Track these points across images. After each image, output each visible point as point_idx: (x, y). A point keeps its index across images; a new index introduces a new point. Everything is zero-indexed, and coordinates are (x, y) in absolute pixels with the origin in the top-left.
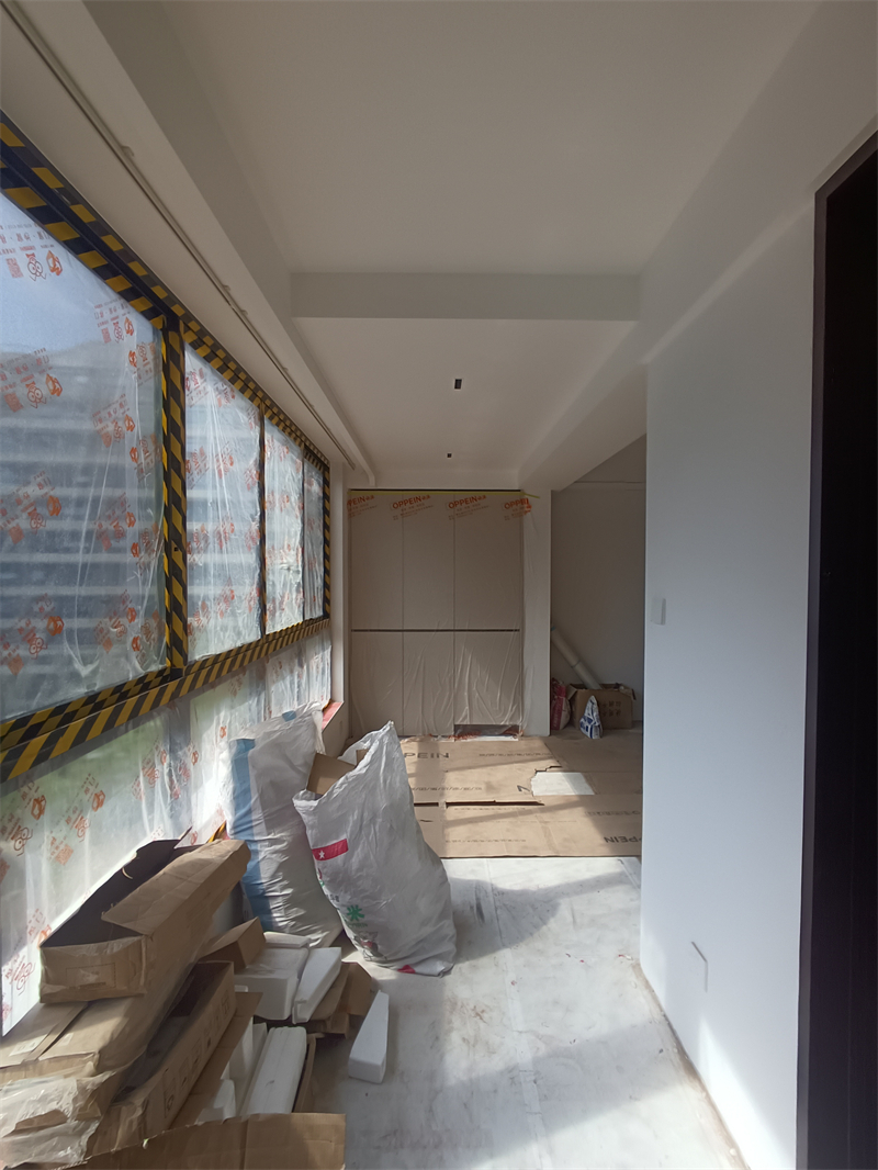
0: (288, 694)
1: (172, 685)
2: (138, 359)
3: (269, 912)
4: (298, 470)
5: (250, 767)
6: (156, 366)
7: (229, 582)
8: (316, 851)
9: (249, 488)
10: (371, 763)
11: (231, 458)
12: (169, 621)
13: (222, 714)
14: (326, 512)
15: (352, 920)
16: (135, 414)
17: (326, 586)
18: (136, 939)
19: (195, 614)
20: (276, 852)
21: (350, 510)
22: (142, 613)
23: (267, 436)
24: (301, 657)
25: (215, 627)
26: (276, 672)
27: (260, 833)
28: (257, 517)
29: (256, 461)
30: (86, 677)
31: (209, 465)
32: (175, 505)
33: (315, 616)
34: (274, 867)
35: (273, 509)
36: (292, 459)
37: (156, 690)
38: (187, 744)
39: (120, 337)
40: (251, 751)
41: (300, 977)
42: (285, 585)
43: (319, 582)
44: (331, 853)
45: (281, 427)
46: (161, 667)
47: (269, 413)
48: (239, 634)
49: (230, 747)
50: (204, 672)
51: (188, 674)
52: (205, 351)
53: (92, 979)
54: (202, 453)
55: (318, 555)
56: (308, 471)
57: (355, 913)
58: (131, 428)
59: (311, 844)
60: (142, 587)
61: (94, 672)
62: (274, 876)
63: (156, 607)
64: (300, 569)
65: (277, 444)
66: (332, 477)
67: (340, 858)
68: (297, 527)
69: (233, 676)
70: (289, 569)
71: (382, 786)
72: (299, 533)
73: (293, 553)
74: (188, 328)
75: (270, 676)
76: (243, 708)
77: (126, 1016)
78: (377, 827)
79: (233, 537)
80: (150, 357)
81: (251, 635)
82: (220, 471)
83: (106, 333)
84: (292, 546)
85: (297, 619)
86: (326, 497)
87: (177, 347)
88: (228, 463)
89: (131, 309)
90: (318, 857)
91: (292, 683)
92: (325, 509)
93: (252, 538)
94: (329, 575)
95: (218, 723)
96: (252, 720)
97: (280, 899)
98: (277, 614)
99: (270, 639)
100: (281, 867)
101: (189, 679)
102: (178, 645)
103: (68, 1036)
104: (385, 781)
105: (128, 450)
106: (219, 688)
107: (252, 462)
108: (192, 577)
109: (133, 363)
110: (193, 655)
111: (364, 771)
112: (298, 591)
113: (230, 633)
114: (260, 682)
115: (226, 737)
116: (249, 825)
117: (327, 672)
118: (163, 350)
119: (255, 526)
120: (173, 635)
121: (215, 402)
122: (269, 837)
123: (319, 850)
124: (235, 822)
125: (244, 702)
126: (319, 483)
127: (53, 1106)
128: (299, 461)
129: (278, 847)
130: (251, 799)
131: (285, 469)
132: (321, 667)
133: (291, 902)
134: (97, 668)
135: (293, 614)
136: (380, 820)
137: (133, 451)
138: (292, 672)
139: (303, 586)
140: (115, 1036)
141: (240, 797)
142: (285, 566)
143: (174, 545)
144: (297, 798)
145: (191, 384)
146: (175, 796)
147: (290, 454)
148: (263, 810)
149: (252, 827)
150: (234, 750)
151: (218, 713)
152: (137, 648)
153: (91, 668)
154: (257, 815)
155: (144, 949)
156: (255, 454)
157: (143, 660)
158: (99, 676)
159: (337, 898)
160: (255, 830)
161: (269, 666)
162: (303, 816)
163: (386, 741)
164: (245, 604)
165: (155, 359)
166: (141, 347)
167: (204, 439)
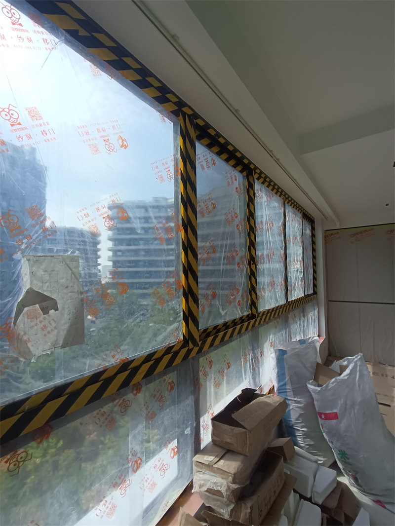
0: (298, 330)
1: (252, 321)
2: (238, 189)
3: (295, 436)
4: (300, 225)
5: (285, 364)
6: (244, 190)
7: (272, 277)
8: (320, 414)
9: (280, 235)
10: (350, 374)
11: (272, 223)
12: (251, 294)
13: (271, 336)
14: (313, 243)
15: (341, 458)
16: (238, 212)
17: (315, 279)
18: (245, 430)
19: (260, 292)
20: (298, 407)
21: (326, 240)
22: (241, 290)
23: (287, 211)
24: (304, 313)
25: (268, 297)
26: (293, 319)
27: (291, 397)
28: (283, 248)
29: (282, 223)
30: (224, 316)
31: (264, 227)
32: (252, 245)
33: (309, 293)
34: (297, 415)
35: (290, 244)
36: (297, 220)
37: (247, 323)
38: (258, 348)
39: (233, 183)
40: (285, 356)
41: (315, 478)
42: (296, 278)
43: (311, 277)
44: (328, 417)
45: (292, 206)
46: (248, 313)
47: (287, 201)
48: (277, 300)
49: (276, 352)
50: (264, 317)
51: (258, 317)
52: (262, 180)
53: (229, 440)
54: (262, 222)
55: (310, 264)
56: (305, 224)
57: (343, 455)
58: (237, 217)
59: (317, 409)
60: (241, 279)
61: (226, 313)
62: (297, 419)
63: (246, 288)
64: (302, 271)
65: (290, 214)
66: (316, 225)
67: (334, 422)
68: (300, 251)
69: (275, 319)
70: (297, 271)
71: (358, 388)
72: (301, 254)
73: (299, 263)
74: (255, 173)
75: (290, 320)
76: (279, 334)
77: (242, 462)
78: (356, 411)
79: (274, 257)
80: (242, 188)
81: (282, 302)
82: (268, 230)
83: (228, 182)
84: (298, 260)
85: (301, 295)
86: (313, 236)
87: (252, 182)
88: (271, 225)
89: (236, 171)
90: (321, 417)
91: (300, 325)
92: (312, 241)
93: (281, 257)
94: (316, 273)
95: (270, 340)
96: (283, 340)
97: (301, 432)
98: (293, 292)
99: (290, 303)
100: (301, 415)
101: (259, 319)
102: (253, 304)
103: (222, 461)
104: (359, 386)
105: (236, 226)
106: (270, 324)
107: (280, 224)
108: (259, 275)
109: (237, 192)
110: (259, 309)
111: (346, 378)
112: (301, 281)
113: (273, 300)
114: (286, 323)
115: (272, 347)
116: (285, 391)
117: (316, 321)
118: (247, 184)
119: (282, 252)
120: (252, 300)
121: (266, 200)
122: (294, 399)
123: (321, 414)
124: (278, 388)
125: (279, 332)
126: (310, 229)
127: (219, 488)
128: (301, 220)
129: (299, 405)
130: (285, 378)
131: (295, 225)
132: (313, 318)
133: (306, 436)
134: (227, 312)
135: (300, 292)
136: (357, 407)
137: (237, 226)
138: (300, 319)
139: (303, 279)
140: (239, 470)
141: (280, 376)
142: (296, 269)
143: (252, 262)
144: (309, 384)
145: (257, 195)
146: (254, 369)
147: (297, 218)
148: (292, 385)
149: (286, 392)
150: (277, 354)
151: (270, 336)
152: (239, 305)
153: (225, 312)
154: (289, 387)
155: (248, 436)
156: (282, 220)
157: (242, 310)
158: (227, 315)
159: (332, 443)
160: (288, 394)
161: (290, 316)
162: (312, 393)
163: (359, 363)
164: (279, 287)
165: (244, 188)
166: (239, 185)
167: (262, 216)
